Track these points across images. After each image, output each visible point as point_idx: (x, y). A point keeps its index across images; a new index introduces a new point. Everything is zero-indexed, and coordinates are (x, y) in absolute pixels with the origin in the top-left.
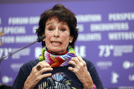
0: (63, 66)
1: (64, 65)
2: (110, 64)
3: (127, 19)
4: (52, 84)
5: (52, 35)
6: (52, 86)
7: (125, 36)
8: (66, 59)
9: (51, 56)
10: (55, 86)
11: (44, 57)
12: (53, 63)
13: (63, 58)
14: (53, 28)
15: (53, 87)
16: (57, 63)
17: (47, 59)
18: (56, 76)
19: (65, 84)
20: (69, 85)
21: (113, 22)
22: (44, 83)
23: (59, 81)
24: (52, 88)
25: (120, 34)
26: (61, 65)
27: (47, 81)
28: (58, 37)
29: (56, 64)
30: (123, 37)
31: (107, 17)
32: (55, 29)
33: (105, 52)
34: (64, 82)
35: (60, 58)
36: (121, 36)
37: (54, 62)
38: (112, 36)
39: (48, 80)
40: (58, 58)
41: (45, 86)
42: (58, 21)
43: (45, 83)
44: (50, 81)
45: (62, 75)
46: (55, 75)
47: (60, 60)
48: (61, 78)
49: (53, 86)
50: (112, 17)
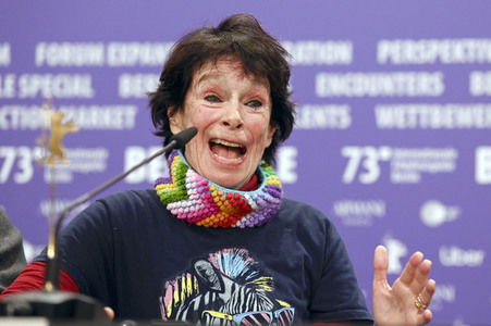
0: (243, 226)
1: (248, 223)
2: (378, 209)
3: (438, 59)
4: (212, 284)
5: (215, 116)
6: (212, 291)
7: (429, 116)
8: (258, 205)
9: (211, 188)
10: (223, 291)
11: (185, 189)
12: (212, 212)
13: (251, 203)
14: (223, 94)
15: (217, 295)
16: (227, 216)
17: (197, 196)
18: (222, 258)
19: (253, 288)
20: (267, 293)
21: (390, 67)
22: (183, 279)
23: (235, 275)
24: (214, 299)
25: (413, 110)
26: (238, 224)
27: (193, 273)
28: (239, 126)
29: (222, 218)
30: (424, 122)
31: (374, 52)
32: (228, 97)
33: (362, 169)
34: (249, 280)
35: (244, 201)
36: (418, 117)
37: (218, 210)
38: (386, 117)
39: (199, 268)
40: (238, 198)
41: (190, 289)
42: (238, 72)
43: (189, 280)
44: (203, 272)
45: (245, 259)
46: (219, 256)
47: (242, 205)
48: (241, 269)
49: (217, 292)
50: (387, 50)
